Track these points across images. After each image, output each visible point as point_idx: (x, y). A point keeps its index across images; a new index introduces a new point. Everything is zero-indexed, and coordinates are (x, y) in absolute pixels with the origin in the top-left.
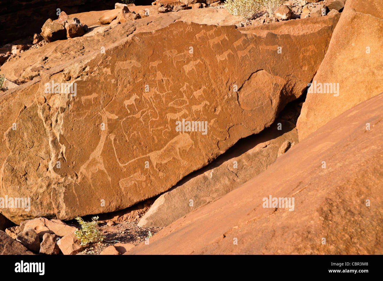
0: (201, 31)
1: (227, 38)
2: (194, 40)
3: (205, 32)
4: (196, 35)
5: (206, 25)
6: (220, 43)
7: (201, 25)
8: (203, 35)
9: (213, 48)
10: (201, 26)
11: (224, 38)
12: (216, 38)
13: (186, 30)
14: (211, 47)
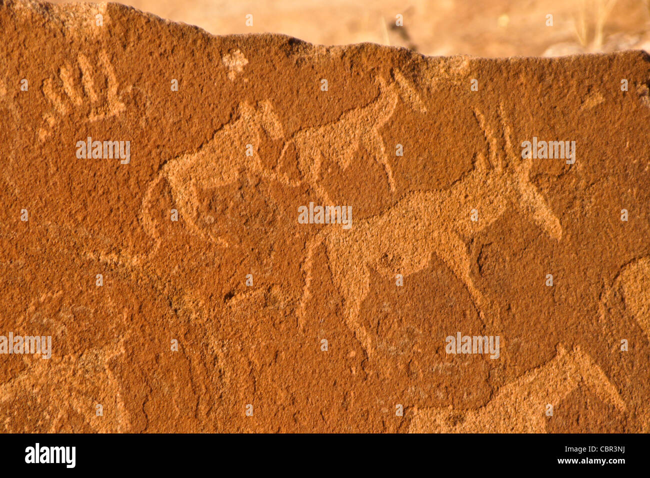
0: (234, 116)
1: (545, 215)
2: (150, 225)
3: (277, 131)
4: (174, 170)
5: (293, 42)
6: (465, 268)
7: (229, 44)
8: (256, 165)
9: (377, 330)
10: (237, 62)
11: (513, 211)
12: (416, 202)
13: (48, 106)
14: (352, 314)
